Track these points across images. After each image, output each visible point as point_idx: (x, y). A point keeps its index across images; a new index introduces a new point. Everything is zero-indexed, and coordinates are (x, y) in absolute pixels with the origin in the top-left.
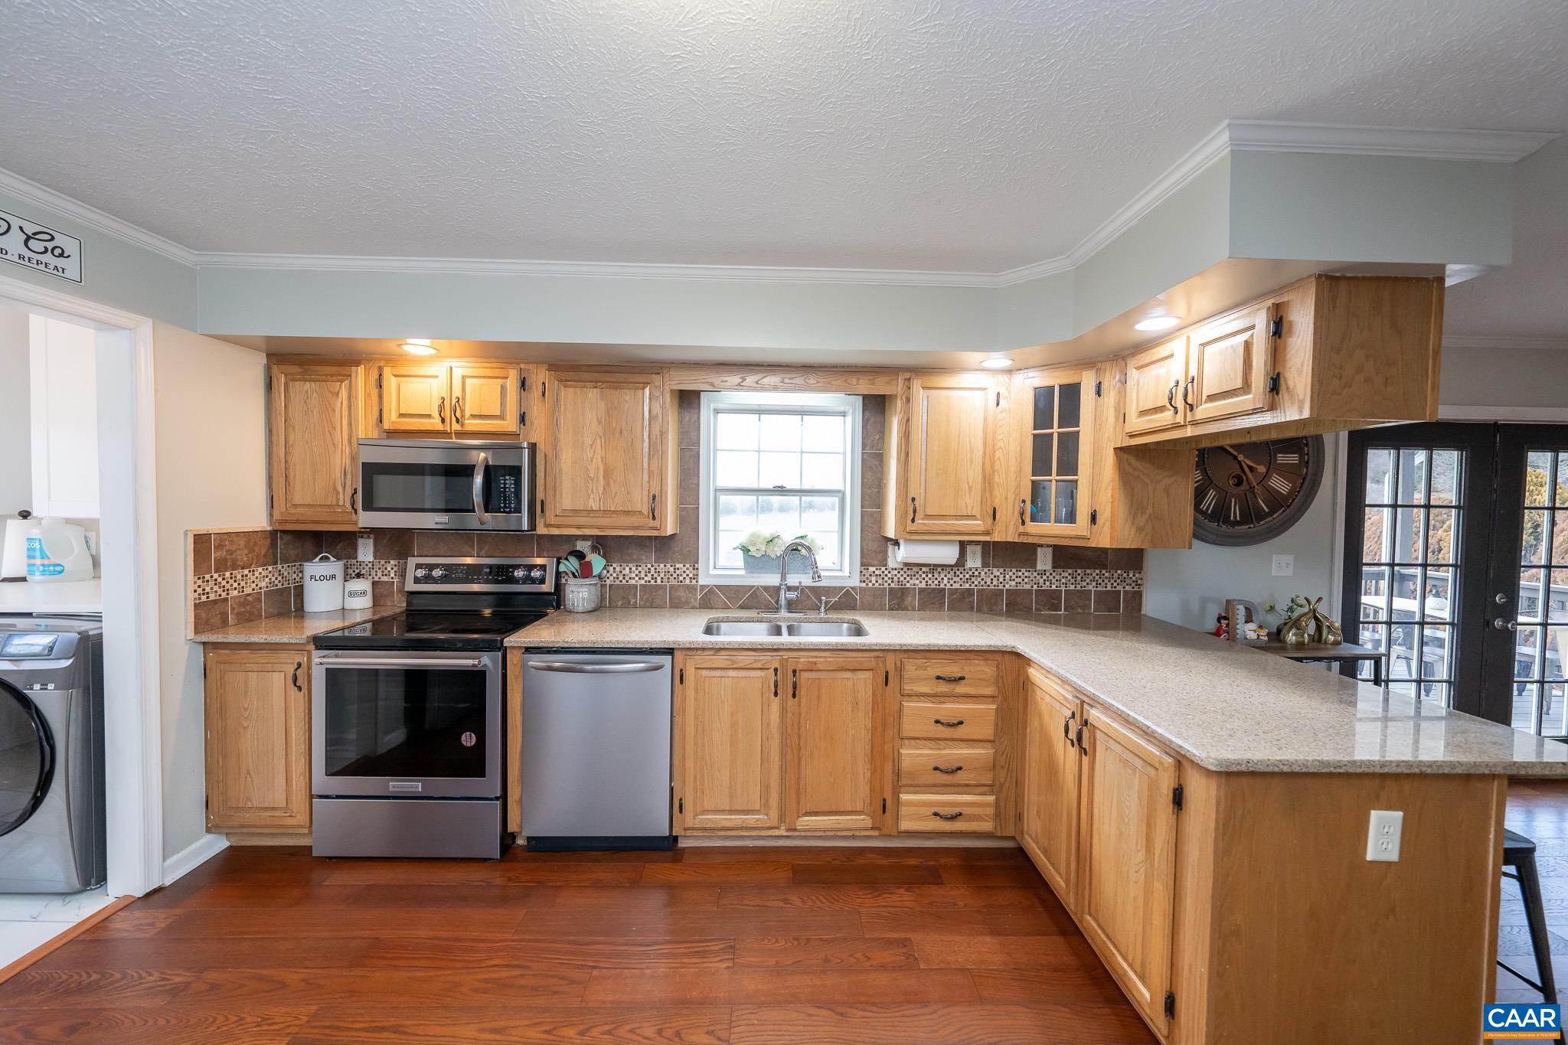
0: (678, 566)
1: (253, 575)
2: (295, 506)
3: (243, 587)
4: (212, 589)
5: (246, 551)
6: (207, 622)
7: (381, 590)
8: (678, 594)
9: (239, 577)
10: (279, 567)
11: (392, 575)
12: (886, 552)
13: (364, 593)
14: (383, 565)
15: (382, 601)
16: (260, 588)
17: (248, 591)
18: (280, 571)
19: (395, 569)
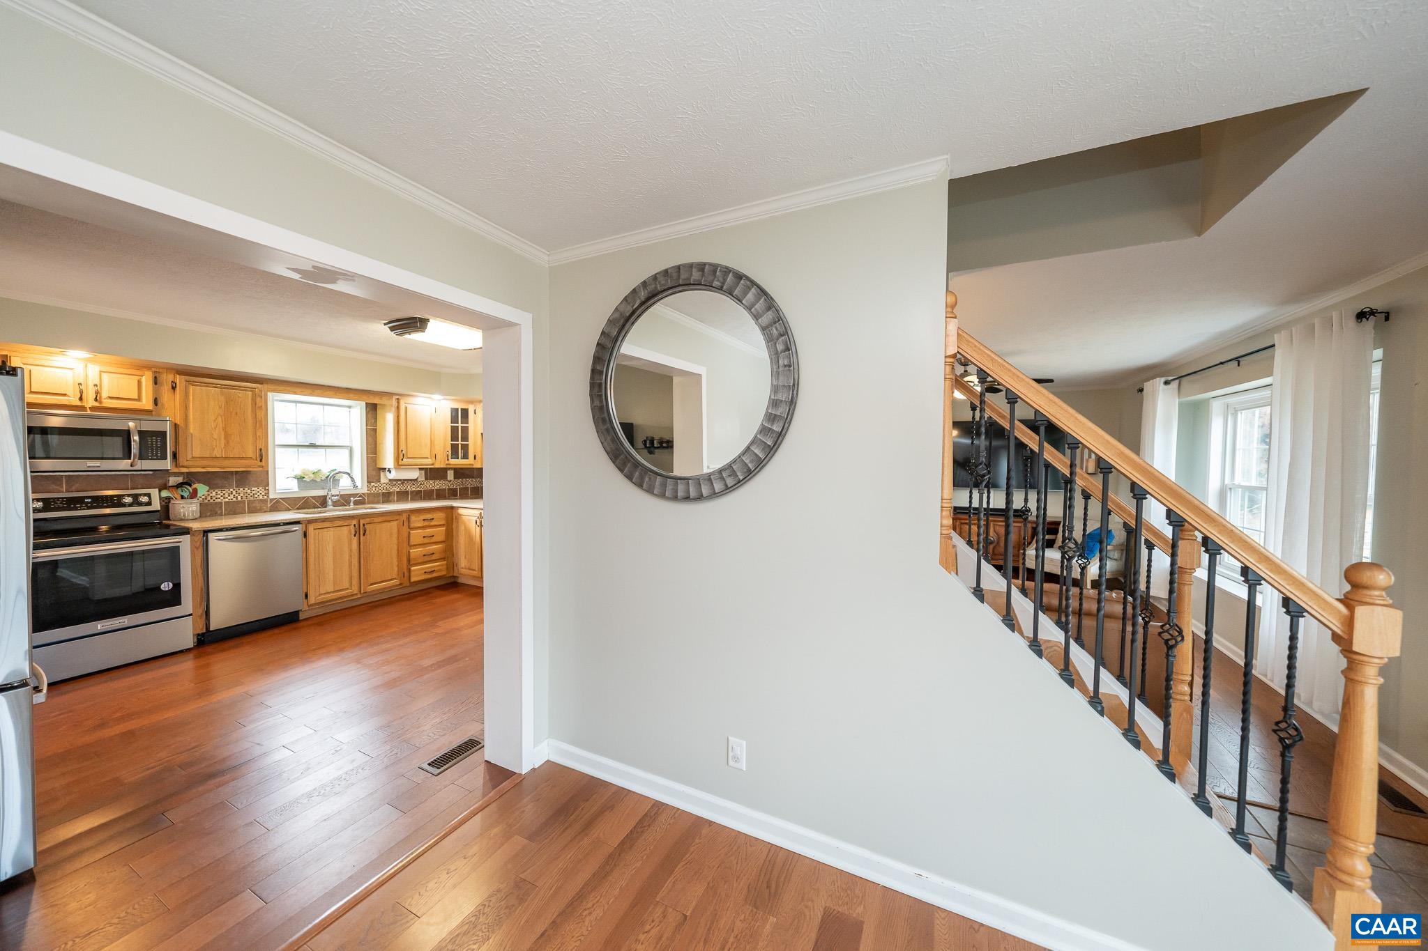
0: (253, 489)
8: (254, 505)
12: (380, 475)
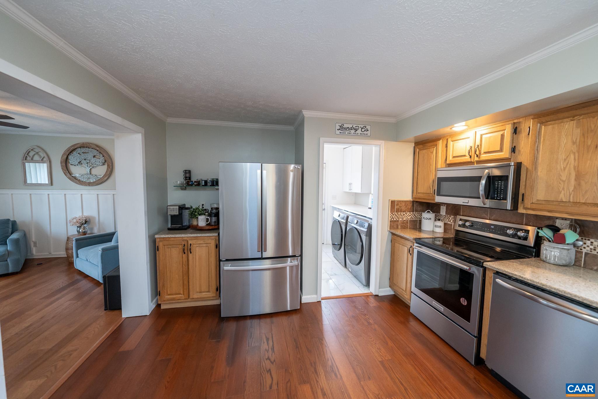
1: (406, 214)
2: (419, 193)
3: (403, 218)
4: (395, 217)
5: (405, 207)
6: (393, 227)
7: (448, 227)
9: (402, 214)
10: (414, 213)
11: (452, 222)
13: (440, 227)
14: (449, 217)
15: (447, 231)
16: (408, 219)
17: (404, 219)
18: (414, 214)
19: (453, 219)
